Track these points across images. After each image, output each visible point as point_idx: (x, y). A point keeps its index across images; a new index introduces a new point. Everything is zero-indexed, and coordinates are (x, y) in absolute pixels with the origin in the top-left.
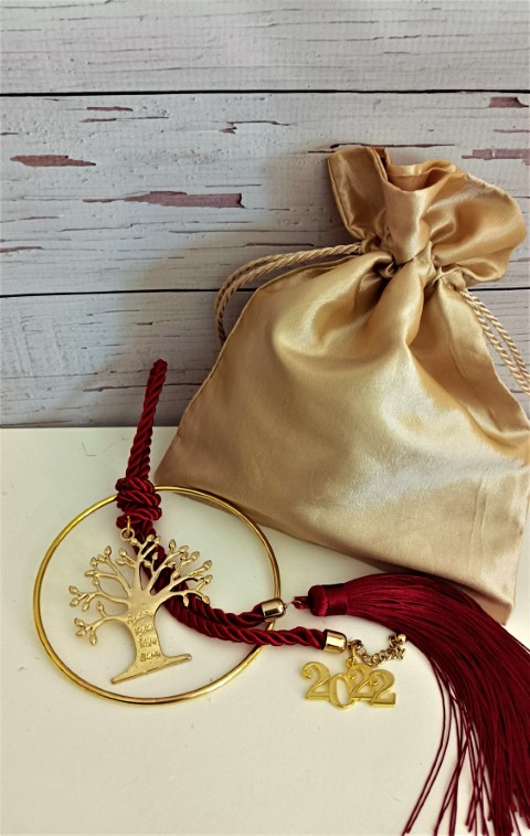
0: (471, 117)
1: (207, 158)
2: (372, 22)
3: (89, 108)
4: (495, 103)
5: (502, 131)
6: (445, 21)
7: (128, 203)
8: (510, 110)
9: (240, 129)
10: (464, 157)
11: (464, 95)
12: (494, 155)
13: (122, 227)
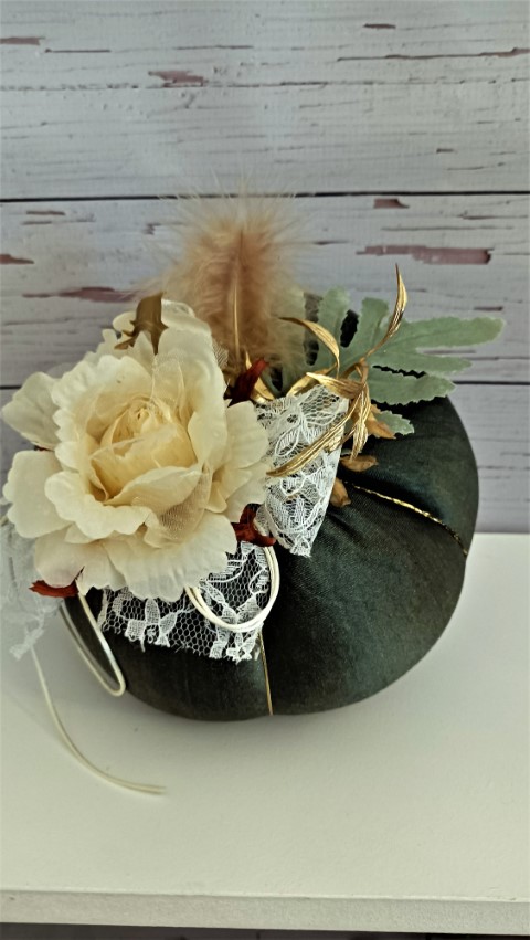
0: (360, 217)
1: (130, 257)
2: (262, 136)
3: (30, 213)
4: (378, 204)
5: (389, 229)
6: (323, 135)
7: (63, 299)
8: (393, 211)
9: (158, 231)
10: (359, 253)
11: (350, 198)
12: (385, 250)
13: (57, 320)
